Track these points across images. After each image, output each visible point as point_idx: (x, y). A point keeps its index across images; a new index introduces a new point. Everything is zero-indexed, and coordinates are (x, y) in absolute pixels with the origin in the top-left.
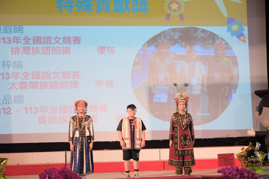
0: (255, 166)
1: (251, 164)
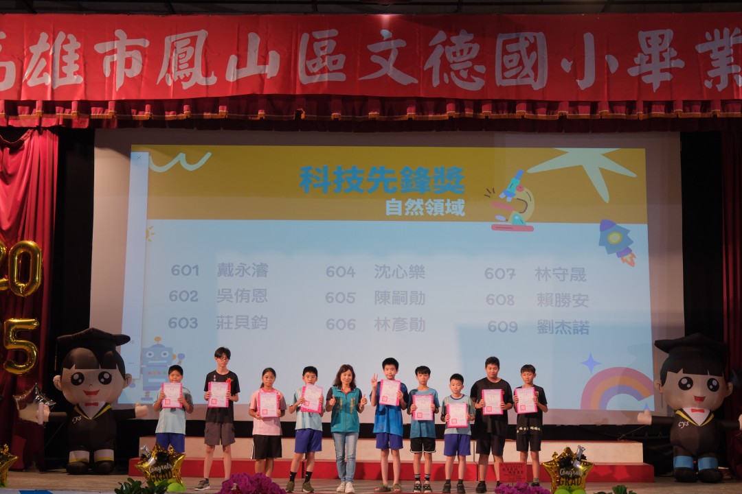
0: (572, 484)
1: (564, 480)
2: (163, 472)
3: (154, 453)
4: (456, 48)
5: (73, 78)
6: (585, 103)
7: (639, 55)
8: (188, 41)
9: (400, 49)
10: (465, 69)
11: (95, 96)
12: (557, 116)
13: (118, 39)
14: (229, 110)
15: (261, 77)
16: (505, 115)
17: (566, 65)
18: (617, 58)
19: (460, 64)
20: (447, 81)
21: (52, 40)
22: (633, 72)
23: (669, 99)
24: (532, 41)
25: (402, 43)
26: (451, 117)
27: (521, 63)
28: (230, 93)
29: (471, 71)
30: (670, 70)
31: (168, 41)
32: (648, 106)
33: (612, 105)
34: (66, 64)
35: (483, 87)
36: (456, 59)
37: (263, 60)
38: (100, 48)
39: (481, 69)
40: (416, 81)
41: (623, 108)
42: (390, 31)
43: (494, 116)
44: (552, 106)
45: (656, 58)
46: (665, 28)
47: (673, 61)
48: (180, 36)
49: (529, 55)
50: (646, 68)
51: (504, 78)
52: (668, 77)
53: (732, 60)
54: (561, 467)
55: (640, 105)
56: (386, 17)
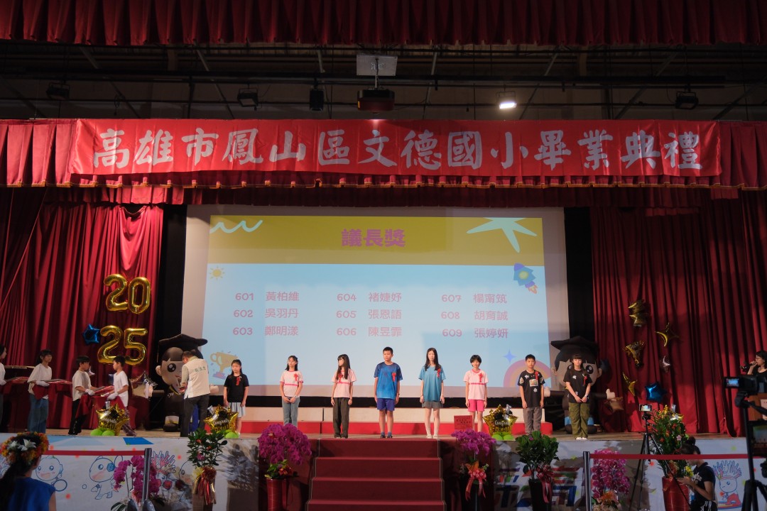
0: (503, 431)
1: (498, 428)
2: (223, 425)
3: (217, 412)
4: (422, 142)
5: (167, 158)
6: (507, 178)
7: (542, 146)
8: (245, 135)
9: (385, 143)
10: (428, 156)
11: (181, 170)
12: (488, 186)
13: (198, 134)
14: (272, 182)
15: (293, 160)
16: (454, 185)
17: (494, 153)
18: (527, 148)
19: (424, 152)
20: (416, 163)
21: (154, 134)
22: (538, 157)
23: (562, 175)
24: (472, 137)
25: (387, 139)
26: (419, 186)
27: (464, 151)
28: (272, 168)
29: (432, 157)
30: (562, 156)
31: (231, 135)
32: (548, 179)
33: (524, 179)
34: (162, 149)
35: (440, 168)
36: (422, 150)
37: (294, 149)
38: (185, 139)
39: (439, 156)
40: (396, 164)
41: (532, 181)
42: (378, 130)
43: (447, 185)
44: (485, 179)
45: (552, 148)
46: (557, 129)
47: (563, 151)
48: (240, 132)
49: (470, 147)
50: (546, 155)
51: (453, 161)
52: (560, 161)
53: (602, 150)
54: (496, 419)
55: (543, 179)
56: (376, 121)
